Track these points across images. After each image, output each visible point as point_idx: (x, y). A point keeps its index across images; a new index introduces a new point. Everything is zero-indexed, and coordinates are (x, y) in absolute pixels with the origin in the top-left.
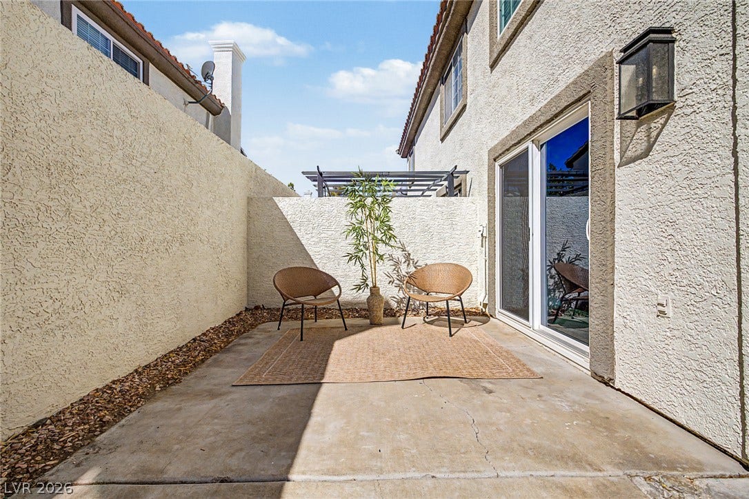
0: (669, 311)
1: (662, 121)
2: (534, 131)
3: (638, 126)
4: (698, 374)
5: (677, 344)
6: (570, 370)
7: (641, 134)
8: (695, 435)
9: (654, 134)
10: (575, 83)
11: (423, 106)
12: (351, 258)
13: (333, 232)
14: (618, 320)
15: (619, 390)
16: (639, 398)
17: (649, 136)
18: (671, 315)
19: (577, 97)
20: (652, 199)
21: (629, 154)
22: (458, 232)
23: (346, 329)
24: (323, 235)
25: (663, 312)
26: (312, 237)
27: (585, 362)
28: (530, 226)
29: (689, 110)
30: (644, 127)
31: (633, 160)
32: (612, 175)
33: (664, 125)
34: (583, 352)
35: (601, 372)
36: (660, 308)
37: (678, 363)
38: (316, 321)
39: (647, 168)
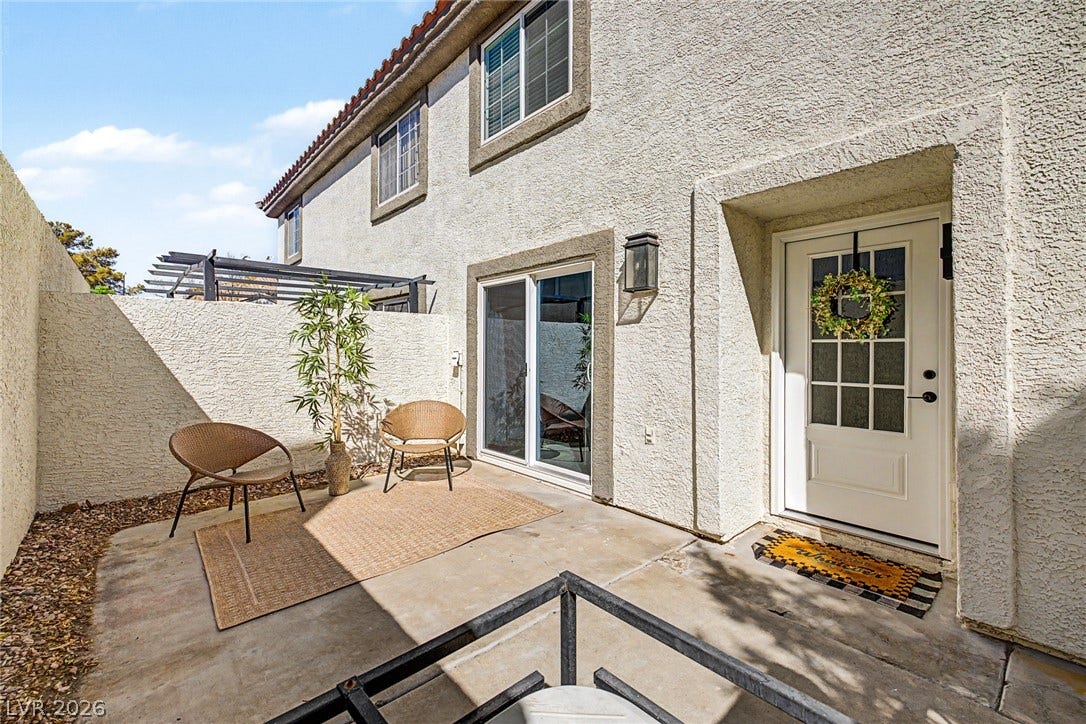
0: (653, 439)
1: (650, 300)
2: (534, 267)
3: (633, 298)
4: (671, 482)
5: (657, 464)
6: (574, 498)
7: (634, 305)
8: (670, 525)
9: (644, 307)
10: (580, 239)
11: (332, 158)
12: (302, 403)
13: (240, 359)
14: (616, 451)
15: (617, 506)
16: (631, 508)
17: (640, 308)
18: (653, 442)
19: (582, 253)
20: (643, 356)
21: (626, 317)
22: (426, 358)
23: (304, 510)
24: (219, 365)
25: (650, 441)
26: (198, 368)
27: (588, 490)
28: (527, 361)
29: (667, 299)
30: (636, 300)
31: (629, 322)
32: (613, 331)
33: (651, 303)
34: (584, 481)
35: (602, 495)
36: (648, 438)
37: (659, 476)
38: (230, 509)
39: (638, 330)
